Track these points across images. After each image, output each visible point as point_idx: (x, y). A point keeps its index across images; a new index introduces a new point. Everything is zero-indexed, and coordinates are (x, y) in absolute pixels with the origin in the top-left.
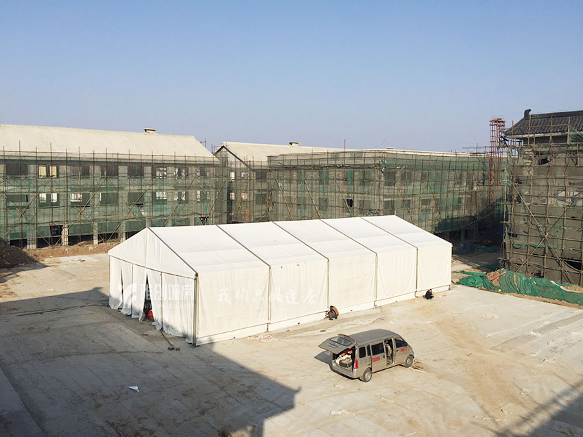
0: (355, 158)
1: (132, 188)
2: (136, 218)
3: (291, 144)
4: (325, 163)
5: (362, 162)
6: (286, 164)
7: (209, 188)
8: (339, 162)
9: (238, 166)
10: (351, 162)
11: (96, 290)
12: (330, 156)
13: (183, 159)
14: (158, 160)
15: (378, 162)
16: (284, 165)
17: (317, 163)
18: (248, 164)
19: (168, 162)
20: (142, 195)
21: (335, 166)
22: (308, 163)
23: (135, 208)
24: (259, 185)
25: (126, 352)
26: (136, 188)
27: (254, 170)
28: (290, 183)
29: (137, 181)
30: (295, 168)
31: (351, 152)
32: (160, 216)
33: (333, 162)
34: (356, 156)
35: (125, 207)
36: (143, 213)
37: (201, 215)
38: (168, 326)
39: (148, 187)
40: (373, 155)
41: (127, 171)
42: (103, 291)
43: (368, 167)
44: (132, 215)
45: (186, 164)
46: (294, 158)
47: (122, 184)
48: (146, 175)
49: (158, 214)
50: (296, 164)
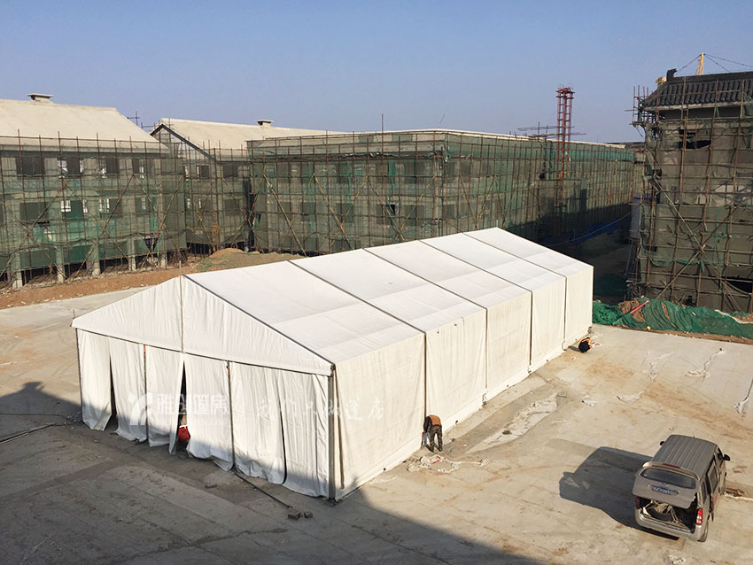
0: (399, 143)
1: (27, 195)
2: (38, 246)
3: (261, 123)
4: (349, 150)
5: (412, 149)
6: (280, 153)
7: (154, 192)
8: (373, 149)
9: (193, 157)
10: (394, 149)
11: (32, 389)
12: (357, 141)
13: (112, 145)
14: (68, 147)
15: (438, 148)
16: (276, 155)
17: (336, 151)
18: (212, 153)
19: (85, 150)
20: (45, 207)
21: (367, 155)
22: (318, 151)
23: (36, 230)
24: (228, 187)
25: (209, 539)
26: (34, 195)
27: (221, 163)
28: (290, 182)
29: (34, 183)
30: (296, 158)
31: (392, 134)
32: (79, 241)
33: (363, 150)
34: (401, 139)
35: (17, 230)
36: (50, 237)
37: (145, 235)
38: (249, 462)
39: (54, 194)
40: (431, 138)
41: (15, 167)
42: (48, 390)
43: (424, 156)
44: (30, 241)
45: (116, 154)
46: (296, 143)
47: (9, 188)
48: (50, 173)
49: (74, 237)
50: (298, 153)
